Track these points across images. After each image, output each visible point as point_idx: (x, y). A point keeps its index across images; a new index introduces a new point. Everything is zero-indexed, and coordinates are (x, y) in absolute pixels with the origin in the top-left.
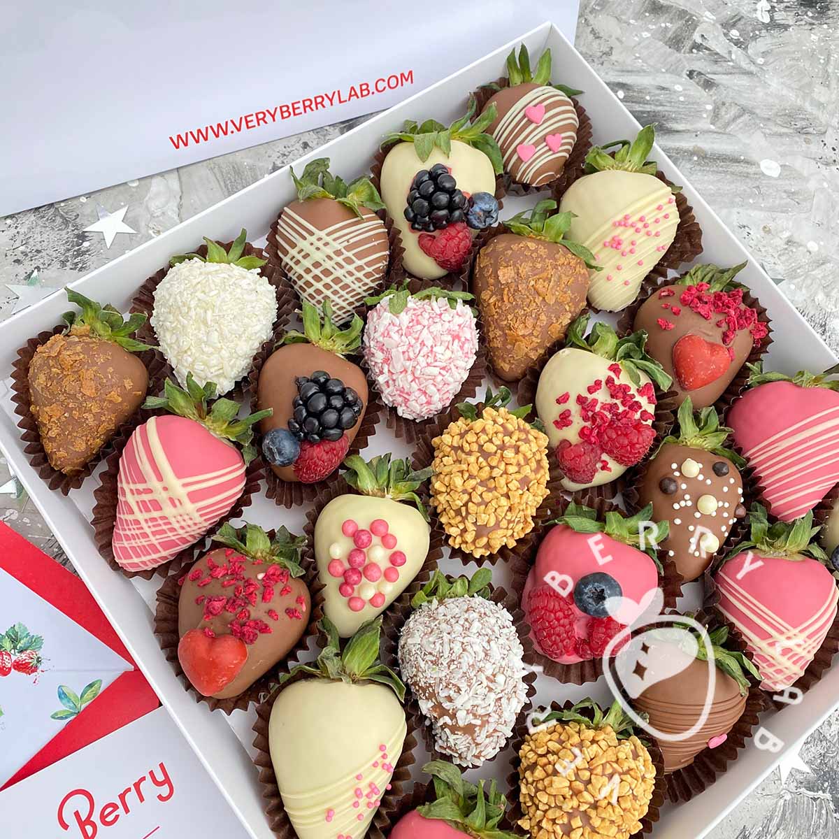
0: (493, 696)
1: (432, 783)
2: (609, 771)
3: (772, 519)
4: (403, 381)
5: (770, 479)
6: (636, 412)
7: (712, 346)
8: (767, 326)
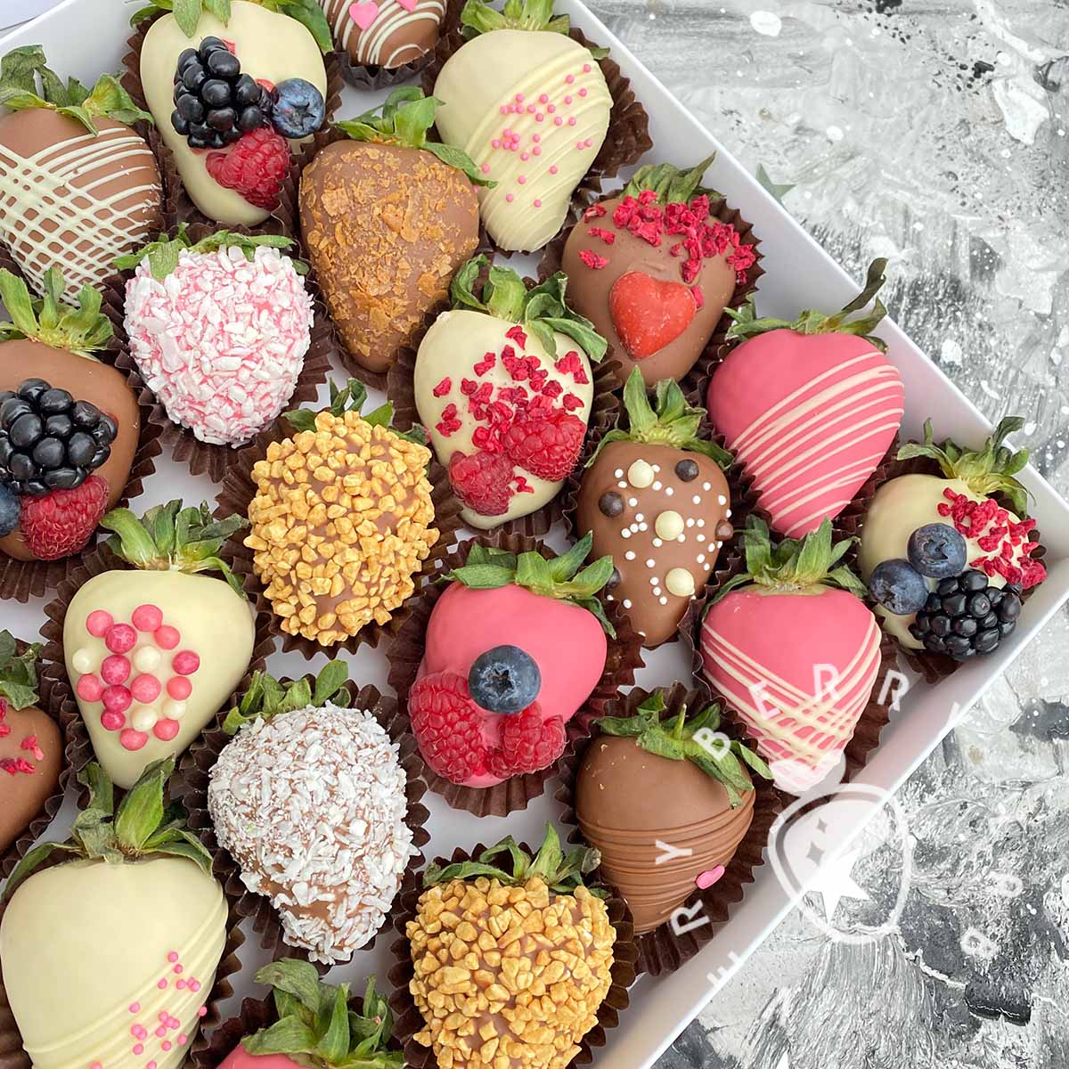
0: (347, 855)
1: (271, 998)
2: (531, 948)
3: (776, 537)
4: (189, 384)
5: (769, 477)
6: (555, 397)
7: (665, 287)
8: (753, 250)
